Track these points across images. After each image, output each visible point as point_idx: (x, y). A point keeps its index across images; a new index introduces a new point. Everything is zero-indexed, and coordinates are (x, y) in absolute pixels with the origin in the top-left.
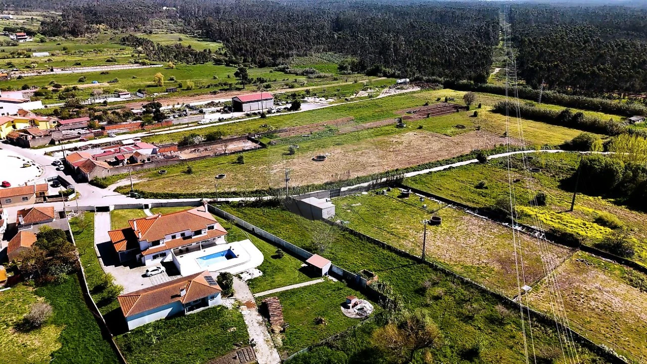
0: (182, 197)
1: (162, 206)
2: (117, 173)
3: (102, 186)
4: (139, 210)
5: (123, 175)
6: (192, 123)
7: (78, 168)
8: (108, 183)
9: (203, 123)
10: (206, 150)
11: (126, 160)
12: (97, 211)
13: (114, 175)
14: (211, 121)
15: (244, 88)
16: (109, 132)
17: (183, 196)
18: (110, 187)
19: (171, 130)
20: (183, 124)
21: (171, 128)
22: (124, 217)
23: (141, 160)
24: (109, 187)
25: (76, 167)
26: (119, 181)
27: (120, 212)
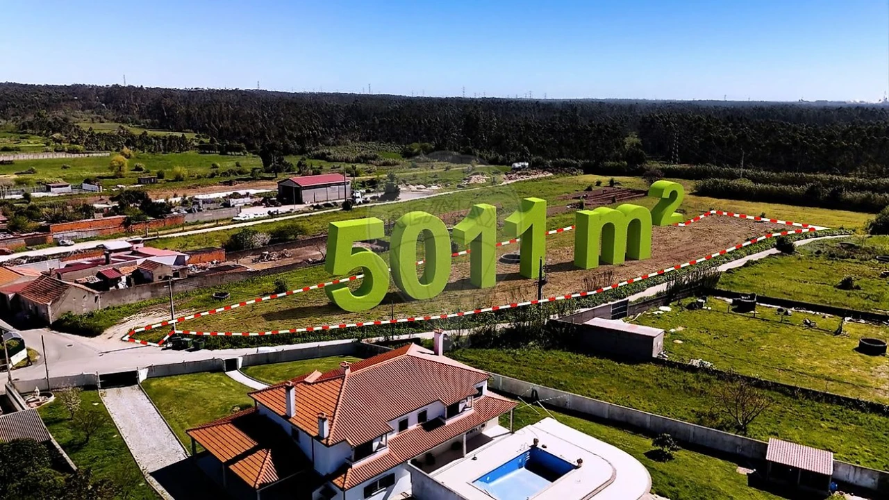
0: (300, 340)
1: (268, 362)
2: (115, 303)
3: (91, 331)
4: (216, 376)
5: (129, 306)
6: (223, 220)
7: (17, 296)
8: (101, 323)
9: (243, 219)
10: (283, 256)
11: (124, 279)
12: (104, 386)
13: (108, 308)
14: (256, 216)
15: (276, 177)
16: (58, 236)
17: (299, 336)
18: (109, 332)
19: (186, 231)
20: (205, 222)
21: (185, 228)
22: (184, 394)
23: (160, 277)
24: (105, 332)
25: (11, 296)
26: (125, 319)
27: (167, 382)
